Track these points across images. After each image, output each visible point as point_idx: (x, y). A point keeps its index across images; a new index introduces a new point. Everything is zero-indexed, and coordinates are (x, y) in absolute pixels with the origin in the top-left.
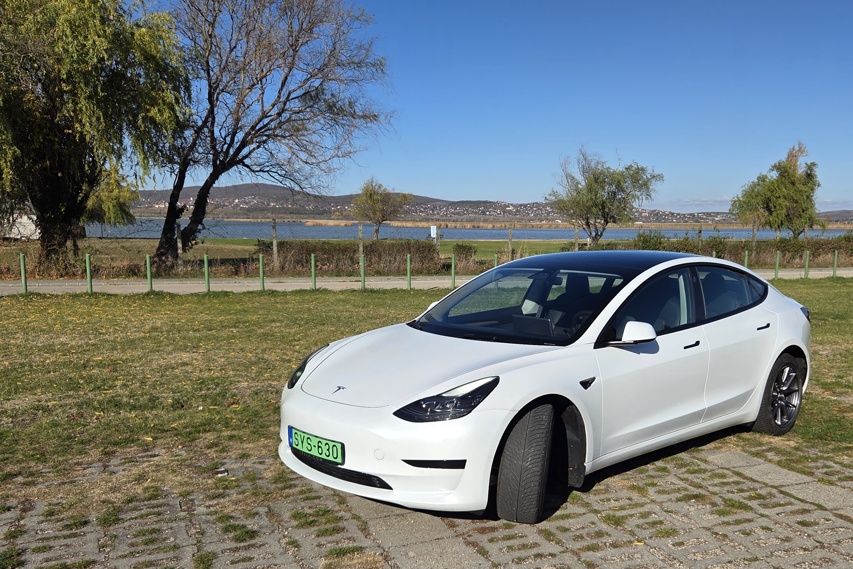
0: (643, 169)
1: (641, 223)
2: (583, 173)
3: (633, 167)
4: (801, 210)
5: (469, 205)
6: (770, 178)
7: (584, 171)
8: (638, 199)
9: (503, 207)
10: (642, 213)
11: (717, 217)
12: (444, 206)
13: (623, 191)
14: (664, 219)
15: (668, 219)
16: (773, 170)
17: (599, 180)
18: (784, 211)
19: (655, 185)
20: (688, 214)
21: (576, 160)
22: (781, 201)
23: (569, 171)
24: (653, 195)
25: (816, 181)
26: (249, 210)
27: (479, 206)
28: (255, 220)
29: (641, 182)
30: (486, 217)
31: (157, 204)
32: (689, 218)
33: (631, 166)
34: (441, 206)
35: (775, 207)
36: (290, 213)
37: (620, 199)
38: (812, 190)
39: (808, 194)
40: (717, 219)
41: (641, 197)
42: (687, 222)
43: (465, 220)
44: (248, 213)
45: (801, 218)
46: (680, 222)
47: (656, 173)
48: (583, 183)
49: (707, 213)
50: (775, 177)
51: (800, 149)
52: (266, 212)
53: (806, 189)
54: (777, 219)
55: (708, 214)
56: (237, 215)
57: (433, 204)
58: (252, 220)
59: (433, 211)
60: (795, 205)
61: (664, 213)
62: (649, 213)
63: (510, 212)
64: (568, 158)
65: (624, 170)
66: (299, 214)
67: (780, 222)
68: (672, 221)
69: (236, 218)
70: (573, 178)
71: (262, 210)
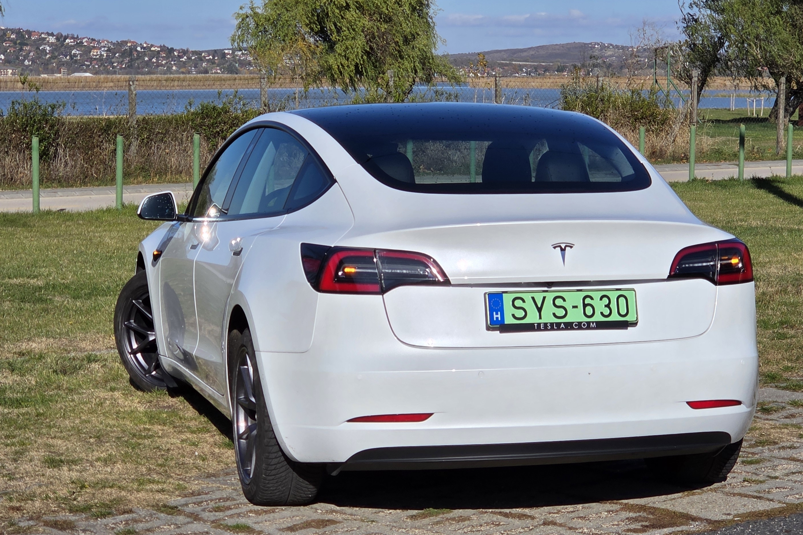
1: (88, 74)
4: (400, 40)
10: (89, 49)
14: (148, 64)
15: (159, 65)
18: (361, 41)
20: (209, 52)
22: (352, 15)
32: (212, 62)
35: (339, 30)
42: (206, 72)
45: (402, 58)
46: (189, 72)
54: (344, 61)
60: (384, 27)
61: (148, 48)
62: (109, 50)
67: (352, 68)
68: (169, 68)
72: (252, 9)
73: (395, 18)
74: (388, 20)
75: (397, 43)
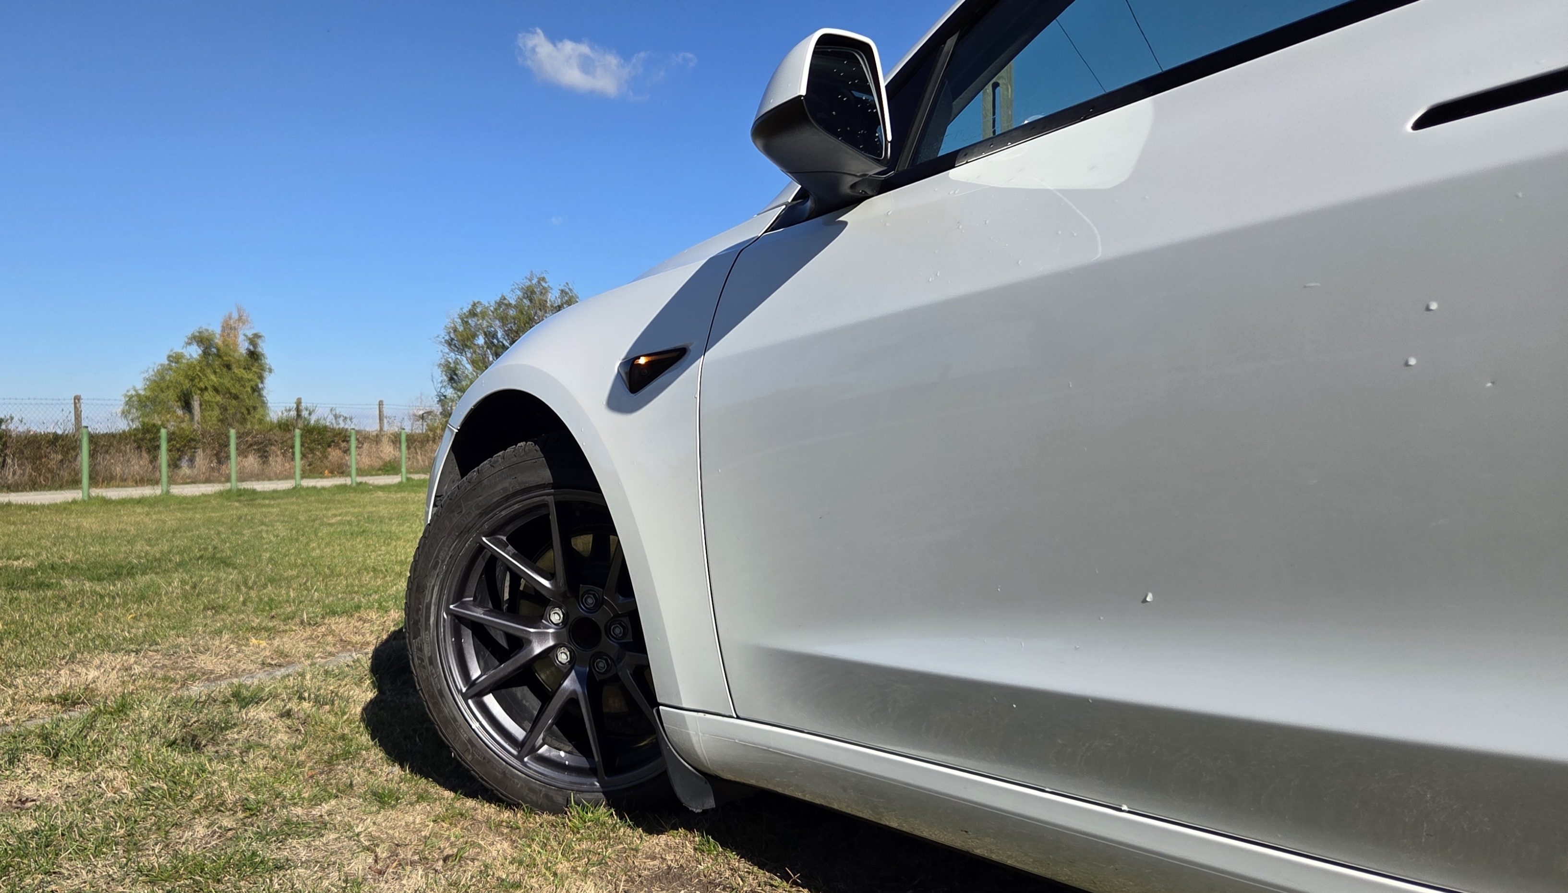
4: (244, 410)
6: (187, 357)
16: (190, 344)
25: (266, 364)
38: (261, 378)
39: (252, 383)
50: (195, 356)
51: (241, 317)
53: (250, 376)
60: (234, 402)
72: (136, 390)
73: (241, 396)
74: (236, 397)
75: (243, 413)
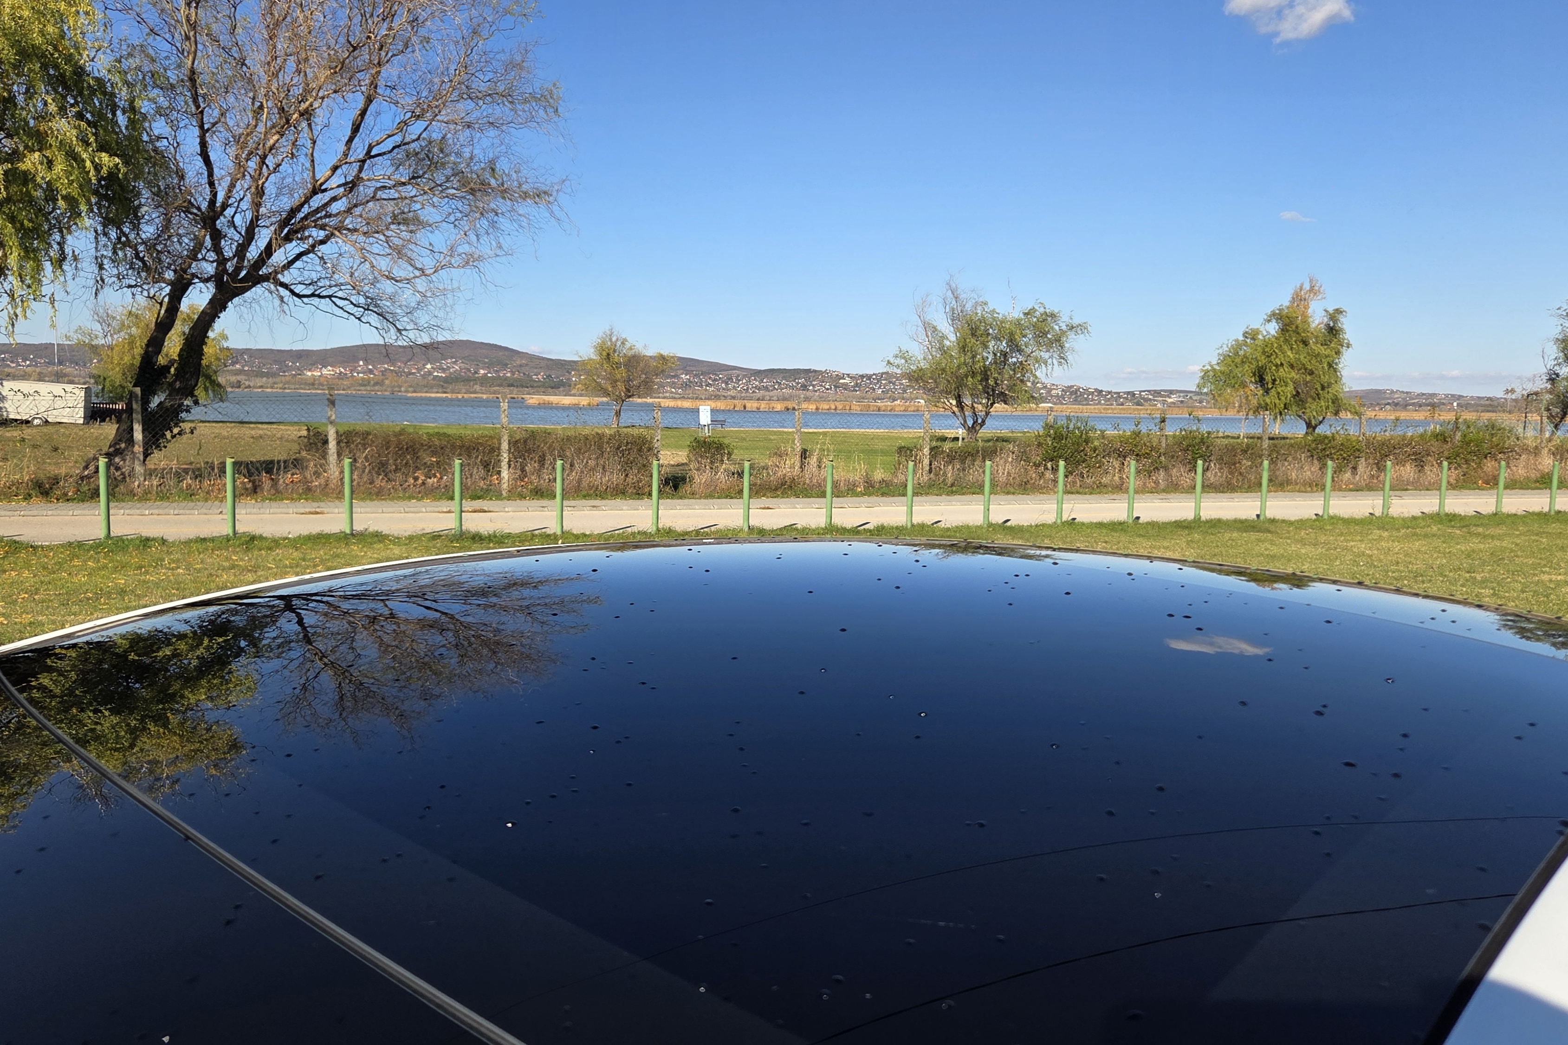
0: (1053, 315)
1: (1050, 405)
2: (953, 320)
3: (1036, 310)
4: (1318, 386)
5: (782, 375)
6: (1265, 333)
7: (954, 318)
8: (1046, 363)
9: (835, 379)
11: (1170, 398)
12: (744, 376)
13: (1020, 351)
16: (1269, 321)
17: (979, 333)
18: (1290, 388)
19: (1072, 342)
21: (941, 300)
22: (1284, 371)
23: (928, 318)
24: (1070, 357)
25: (1344, 339)
26: (446, 380)
27: (798, 376)
28: (454, 396)
29: (1049, 336)
30: (809, 394)
31: (310, 370)
33: (1033, 310)
34: (738, 376)
35: (1274, 381)
36: (509, 386)
37: (1015, 364)
38: (1338, 353)
39: (1330, 359)
40: (1170, 400)
41: (1050, 361)
43: (775, 398)
44: (445, 385)
45: (1319, 399)
47: (1076, 322)
48: (952, 338)
49: (1155, 391)
50: (1273, 332)
51: (1312, 288)
52: (472, 383)
53: (1328, 352)
55: (1157, 393)
56: (429, 388)
57: (726, 373)
58: (449, 396)
59: (727, 384)
63: (845, 387)
64: (927, 296)
65: (1022, 316)
66: (522, 386)
68: (1100, 402)
69: (426, 392)
70: (935, 329)
71: (467, 380)
72: (1212, 366)
73: (1316, 372)
74: (1311, 373)
